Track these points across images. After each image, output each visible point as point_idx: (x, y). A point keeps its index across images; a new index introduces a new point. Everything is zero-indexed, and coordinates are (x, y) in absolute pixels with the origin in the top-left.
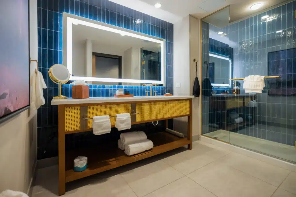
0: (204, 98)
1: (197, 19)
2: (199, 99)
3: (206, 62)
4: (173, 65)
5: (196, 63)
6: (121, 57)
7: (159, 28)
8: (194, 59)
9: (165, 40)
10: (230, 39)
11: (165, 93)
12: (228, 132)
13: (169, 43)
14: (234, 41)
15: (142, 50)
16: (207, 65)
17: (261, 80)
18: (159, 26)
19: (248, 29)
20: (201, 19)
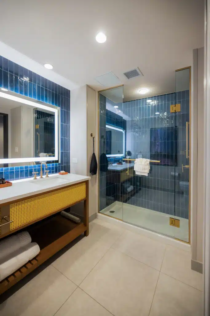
0: (101, 173)
1: (94, 90)
2: (96, 177)
3: (103, 136)
4: (69, 137)
5: (94, 138)
6: (7, 115)
7: (53, 93)
8: (92, 134)
9: (60, 108)
10: (124, 113)
11: (59, 171)
12: (122, 203)
13: (65, 111)
14: (126, 114)
15: (35, 110)
16: (104, 139)
17: (148, 164)
18: (53, 90)
19: (137, 108)
20: (99, 92)
